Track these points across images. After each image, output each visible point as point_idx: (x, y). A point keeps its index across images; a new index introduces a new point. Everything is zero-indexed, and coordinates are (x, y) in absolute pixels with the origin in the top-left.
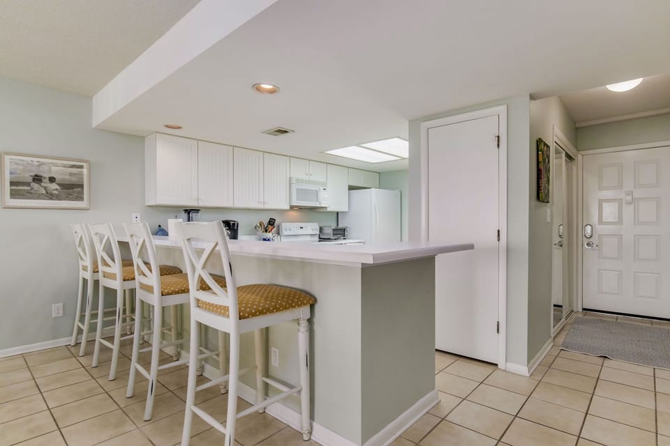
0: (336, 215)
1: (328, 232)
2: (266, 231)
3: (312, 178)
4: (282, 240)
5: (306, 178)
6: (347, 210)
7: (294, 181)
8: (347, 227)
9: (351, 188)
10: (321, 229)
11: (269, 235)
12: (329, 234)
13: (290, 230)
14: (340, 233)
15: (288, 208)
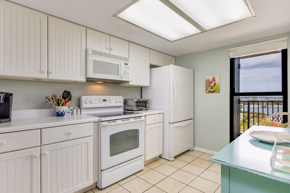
0: (140, 89)
1: (132, 104)
2: (59, 105)
3: (112, 53)
4: (82, 113)
5: (107, 52)
6: (149, 85)
7: (90, 52)
8: (148, 100)
9: (152, 66)
10: (125, 102)
11: (64, 109)
12: (132, 106)
13: (91, 103)
14: (143, 105)
15: (84, 80)
